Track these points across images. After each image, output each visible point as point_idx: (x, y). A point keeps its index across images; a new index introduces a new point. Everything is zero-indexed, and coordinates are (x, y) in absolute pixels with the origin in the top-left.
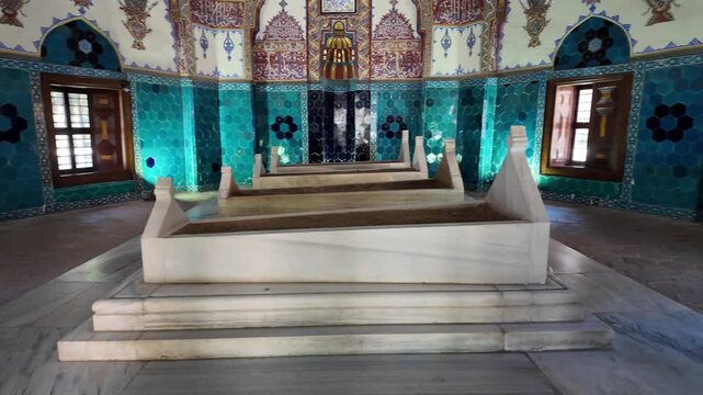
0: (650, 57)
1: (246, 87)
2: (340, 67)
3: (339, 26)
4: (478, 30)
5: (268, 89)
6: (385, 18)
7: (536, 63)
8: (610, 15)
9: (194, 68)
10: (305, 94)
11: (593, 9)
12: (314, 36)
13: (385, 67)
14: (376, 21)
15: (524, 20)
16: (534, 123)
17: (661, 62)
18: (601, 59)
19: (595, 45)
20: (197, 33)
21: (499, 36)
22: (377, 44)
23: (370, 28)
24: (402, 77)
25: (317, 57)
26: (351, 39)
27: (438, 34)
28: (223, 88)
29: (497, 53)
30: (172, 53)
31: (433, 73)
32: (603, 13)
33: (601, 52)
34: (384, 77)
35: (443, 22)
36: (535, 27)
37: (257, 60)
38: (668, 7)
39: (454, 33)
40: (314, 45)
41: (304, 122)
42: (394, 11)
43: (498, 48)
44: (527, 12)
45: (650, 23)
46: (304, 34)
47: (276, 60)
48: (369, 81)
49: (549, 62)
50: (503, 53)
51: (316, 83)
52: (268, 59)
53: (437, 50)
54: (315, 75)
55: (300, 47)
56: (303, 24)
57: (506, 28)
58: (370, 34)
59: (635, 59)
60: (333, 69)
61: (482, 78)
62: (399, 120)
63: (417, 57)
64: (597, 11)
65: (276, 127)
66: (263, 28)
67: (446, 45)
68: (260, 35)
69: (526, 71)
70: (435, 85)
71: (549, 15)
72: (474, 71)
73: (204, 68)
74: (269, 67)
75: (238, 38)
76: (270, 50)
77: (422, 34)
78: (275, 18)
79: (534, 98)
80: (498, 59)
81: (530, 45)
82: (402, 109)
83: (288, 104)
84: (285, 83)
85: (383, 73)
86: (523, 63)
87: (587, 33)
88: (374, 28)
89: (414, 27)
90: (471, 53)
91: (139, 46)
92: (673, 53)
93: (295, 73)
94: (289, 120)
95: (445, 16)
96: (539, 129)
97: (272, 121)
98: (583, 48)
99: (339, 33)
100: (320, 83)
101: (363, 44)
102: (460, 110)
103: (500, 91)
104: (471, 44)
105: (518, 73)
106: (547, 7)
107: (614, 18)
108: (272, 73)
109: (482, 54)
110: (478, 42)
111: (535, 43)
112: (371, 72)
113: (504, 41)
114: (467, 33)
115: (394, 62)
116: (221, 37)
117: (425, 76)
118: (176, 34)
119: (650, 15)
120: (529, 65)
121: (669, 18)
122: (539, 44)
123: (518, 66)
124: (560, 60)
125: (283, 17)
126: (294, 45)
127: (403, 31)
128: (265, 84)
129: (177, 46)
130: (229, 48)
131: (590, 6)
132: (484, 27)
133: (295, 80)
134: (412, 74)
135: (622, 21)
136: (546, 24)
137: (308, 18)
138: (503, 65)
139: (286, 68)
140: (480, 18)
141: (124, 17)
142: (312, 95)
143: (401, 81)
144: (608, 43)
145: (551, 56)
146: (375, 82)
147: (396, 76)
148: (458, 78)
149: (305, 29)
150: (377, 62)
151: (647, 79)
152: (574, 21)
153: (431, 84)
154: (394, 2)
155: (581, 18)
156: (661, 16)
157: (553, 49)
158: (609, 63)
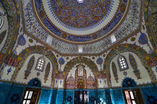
0: (140, 85)
1: (63, 90)
2: (81, 86)
3: (81, 78)
4: (106, 79)
6: (89, 77)
7: (119, 86)
8: (130, 77)
9: (54, 86)
10: (74, 91)
11: (126, 76)
12: (76, 80)
14: (87, 77)
15: (114, 78)
16: (122, 99)
17: (144, 86)
19: (129, 83)
20: (56, 80)
21: (110, 80)
22: (88, 82)
23: (86, 78)
24: (93, 88)
25: (77, 84)
27: (99, 80)
28: (58, 90)
29: (111, 84)
30: (51, 83)
31: (99, 87)
33: (131, 84)
34: (90, 88)
35: (99, 78)
36: (117, 79)
37: (65, 84)
39: (102, 80)
40: (76, 82)
41: (74, 98)
42: (90, 76)
43: (111, 83)
44: (114, 76)
48: (87, 89)
49: (121, 86)
50: (112, 84)
51: (76, 89)
53: (99, 83)
54: (76, 87)
55: (74, 82)
56: (74, 78)
57: (111, 79)
58: (86, 80)
59: (138, 86)
60: (80, 86)
61: (109, 89)
62: (93, 97)
63: (95, 84)
64: (127, 77)
65: (67, 99)
66: (67, 79)
67: (101, 82)
68: (67, 80)
70: (100, 90)
71: (118, 77)
72: (107, 87)
73: (56, 86)
74: (68, 86)
75: (63, 80)
76: (68, 83)
77: (96, 80)
79: (121, 94)
80: (111, 85)
82: (94, 95)
83: (70, 93)
84: (70, 89)
85: (89, 87)
86: (116, 86)
87: (127, 81)
89: (94, 79)
90: (106, 84)
91: (45, 82)
93: (72, 87)
94: (70, 97)
95: (99, 77)
96: (124, 101)
97: (67, 97)
98: (127, 83)
101: (85, 82)
102: (106, 96)
103: (113, 91)
104: (105, 82)
105: (116, 88)
106: (118, 76)
108: (68, 87)
109: (108, 84)
110: (106, 81)
111: (117, 82)
112: (87, 87)
113: (111, 81)
114: (104, 80)
115: (91, 85)
116: (60, 80)
117: (98, 88)
118: (52, 80)
119: (137, 78)
120: (117, 86)
121: (141, 78)
124: (123, 85)
125: (71, 77)
126: (72, 82)
127: (92, 79)
128: (66, 89)
129: (52, 82)
130: (61, 82)
132: (107, 79)
133: (72, 88)
134: (95, 87)
135: (132, 78)
137: (75, 77)
138: (112, 86)
139: (71, 86)
140: (106, 77)
141: (44, 77)
142: (75, 92)
143: (93, 89)
144: (131, 82)
145: (121, 85)
148: (104, 89)
150: (88, 85)
151: (142, 90)
152: (123, 78)
153: (99, 90)
154: (90, 74)
155: (124, 78)
156: (139, 78)
157: (121, 83)
158: (133, 86)
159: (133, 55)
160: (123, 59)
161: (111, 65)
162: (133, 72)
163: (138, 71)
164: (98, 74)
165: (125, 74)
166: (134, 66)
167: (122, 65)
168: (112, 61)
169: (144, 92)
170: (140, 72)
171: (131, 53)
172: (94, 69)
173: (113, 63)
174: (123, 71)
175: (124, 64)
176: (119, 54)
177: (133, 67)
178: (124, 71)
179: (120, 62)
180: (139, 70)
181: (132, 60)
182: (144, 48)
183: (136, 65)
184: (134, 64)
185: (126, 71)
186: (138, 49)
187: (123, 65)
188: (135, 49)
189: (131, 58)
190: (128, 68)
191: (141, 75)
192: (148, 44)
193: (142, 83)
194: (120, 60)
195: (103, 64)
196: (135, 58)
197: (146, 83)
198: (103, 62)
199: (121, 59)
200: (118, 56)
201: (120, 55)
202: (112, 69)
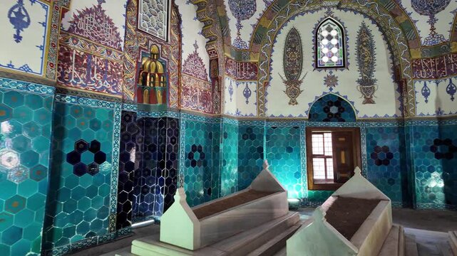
0: (366, 120)
1: (47, 92)
3: (155, 49)
4: (252, 86)
5: (68, 100)
6: (191, 56)
7: (296, 115)
8: (342, 95)
10: (118, 115)
11: (331, 89)
12: (131, 50)
13: (190, 99)
14: (184, 56)
15: (284, 87)
16: (299, 155)
17: (373, 123)
18: (338, 117)
19: (334, 110)
21: (265, 93)
22: (185, 77)
23: (179, 60)
24: (201, 111)
25: (132, 74)
26: (164, 67)
27: (227, 82)
29: (264, 104)
31: (226, 112)
32: (338, 93)
33: (338, 114)
34: (190, 108)
35: (229, 74)
36: (293, 93)
37: (61, 56)
38: (372, 97)
39: (234, 85)
40: (131, 60)
41: (115, 149)
42: (196, 54)
43: (265, 101)
44: (285, 82)
45: (364, 103)
46: (122, 44)
47: (84, 63)
48: (178, 110)
49: (305, 116)
50: (268, 106)
51: (130, 102)
52: (73, 59)
53: (227, 94)
54: (130, 93)
55: (117, 58)
56: (121, 32)
57: (269, 89)
58: (179, 66)
59: (359, 120)
61: (261, 121)
62: (200, 149)
64: (334, 91)
65: (74, 158)
67: (231, 92)
69: (290, 120)
71: (302, 87)
72: (251, 115)
74: (72, 69)
75: (39, 13)
76: (77, 48)
78: (88, 11)
79: (297, 138)
80: (265, 109)
81: (290, 104)
82: (201, 140)
83: (95, 125)
84: (93, 96)
85: (189, 104)
86: (286, 114)
87: (328, 102)
88: (183, 63)
89: (208, 72)
90: (247, 102)
92: (377, 120)
93: (107, 85)
94: (95, 146)
95: (230, 70)
97: (69, 148)
98: (327, 110)
99: (154, 57)
100: (134, 103)
101: (173, 75)
103: (269, 131)
104: (247, 94)
105: (281, 120)
106: (300, 82)
107: (344, 97)
108: (77, 80)
109: (258, 103)
110: (254, 94)
111: (293, 102)
112: (180, 101)
113: (268, 97)
114: (242, 86)
115: (195, 97)
117: (222, 112)
119: (363, 99)
120: (290, 116)
121: (373, 102)
122: (297, 103)
123: (281, 116)
124: (312, 115)
125: (99, 14)
126: (109, 52)
127: (202, 73)
130: (19, 21)
131: (329, 87)
132: (259, 85)
133: (105, 93)
134: (207, 110)
135: (350, 99)
136: (300, 92)
137: (126, 28)
138: (269, 113)
139: (97, 77)
140: (253, 78)
142: (126, 116)
143: (201, 114)
144: (341, 110)
145: (306, 112)
146: (183, 111)
147: (198, 110)
148: (238, 119)
149: (123, 39)
150: (186, 94)
151: (367, 132)
152: (320, 95)
153: (226, 121)
154: (196, 46)
155: (324, 93)
156: (369, 101)
157: (307, 108)
158: (344, 121)
159: (373, 33)
160: (334, 33)
161: (281, 39)
162: (359, 81)
163: (372, 82)
164: (228, 58)
165: (331, 81)
166: (367, 64)
167: (325, 51)
168: (291, 25)
169: (369, 137)
170: (378, 86)
171: (368, 22)
172: (218, 29)
173: (294, 33)
174: (328, 71)
175: (335, 50)
176: (329, 10)
177: (360, 67)
178: (331, 73)
179: (323, 38)
180: (375, 80)
181: (365, 46)
182: (417, 25)
183: (372, 63)
184: (366, 59)
185: (336, 73)
186: (402, 19)
187: (330, 52)
188: (394, 16)
189: (365, 39)
190: (344, 65)
191: (375, 94)
192: (432, 17)
193: (371, 115)
194: (325, 33)
195: (254, 20)
196: (376, 45)
197: (381, 115)
198: (257, 15)
199: (329, 29)
200: (321, 14)
201: (329, 13)
202: (286, 53)
